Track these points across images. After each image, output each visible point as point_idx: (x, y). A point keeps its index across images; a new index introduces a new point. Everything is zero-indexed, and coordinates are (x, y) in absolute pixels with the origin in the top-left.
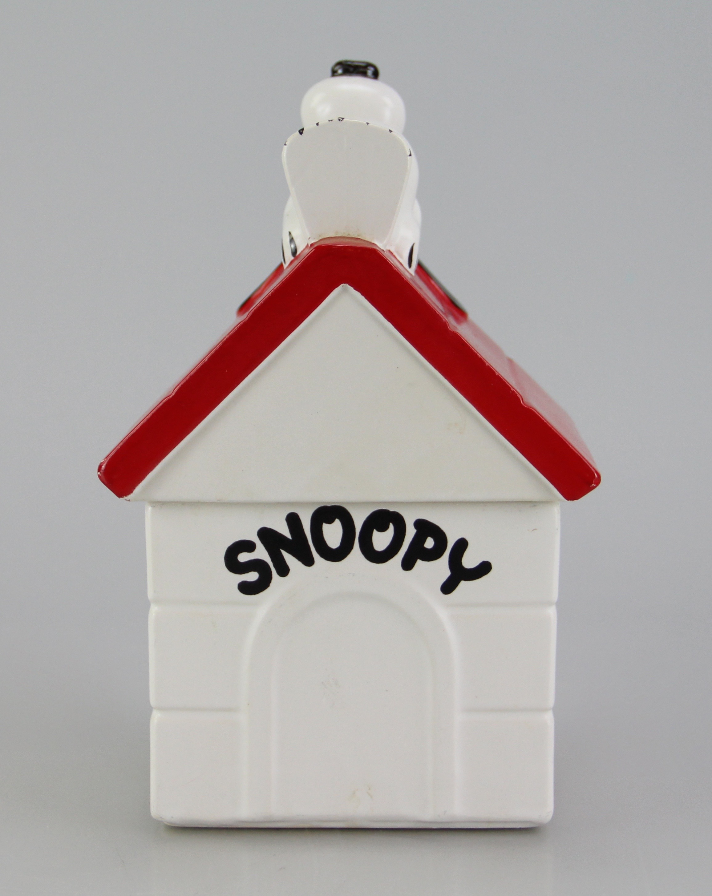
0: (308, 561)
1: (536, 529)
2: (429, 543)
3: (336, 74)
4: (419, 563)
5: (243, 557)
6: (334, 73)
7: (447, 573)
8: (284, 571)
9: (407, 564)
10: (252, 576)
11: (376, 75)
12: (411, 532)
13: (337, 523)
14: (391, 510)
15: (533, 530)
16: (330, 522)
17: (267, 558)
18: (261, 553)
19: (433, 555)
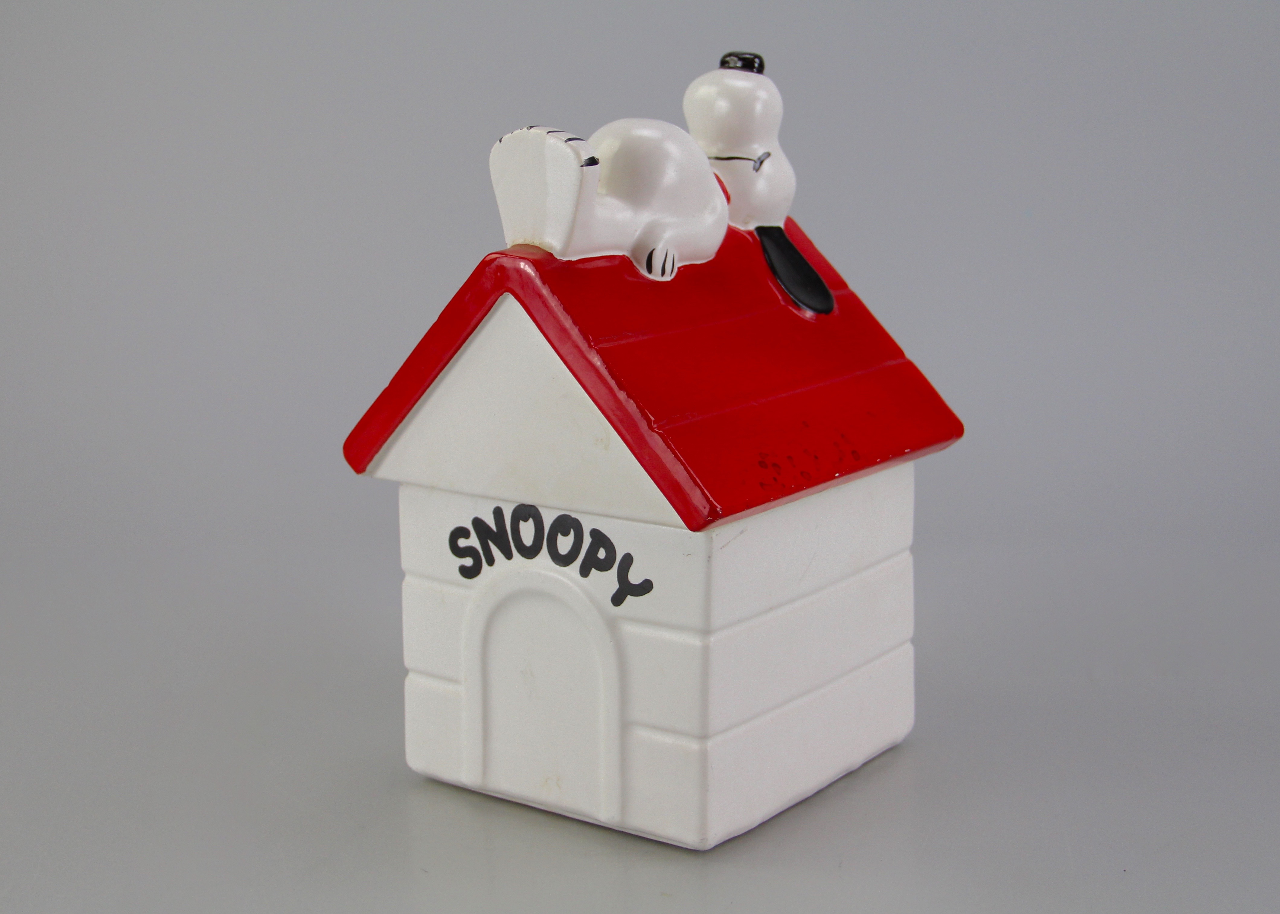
0: (509, 556)
1: (690, 554)
2: (602, 554)
3: (727, 65)
4: (594, 571)
5: (462, 543)
6: (724, 64)
7: (614, 586)
8: (491, 561)
9: (585, 572)
10: (468, 562)
11: (760, 70)
12: (587, 541)
13: (531, 521)
14: (573, 516)
15: (688, 555)
16: (526, 520)
17: (478, 547)
18: (473, 541)
19: (604, 566)
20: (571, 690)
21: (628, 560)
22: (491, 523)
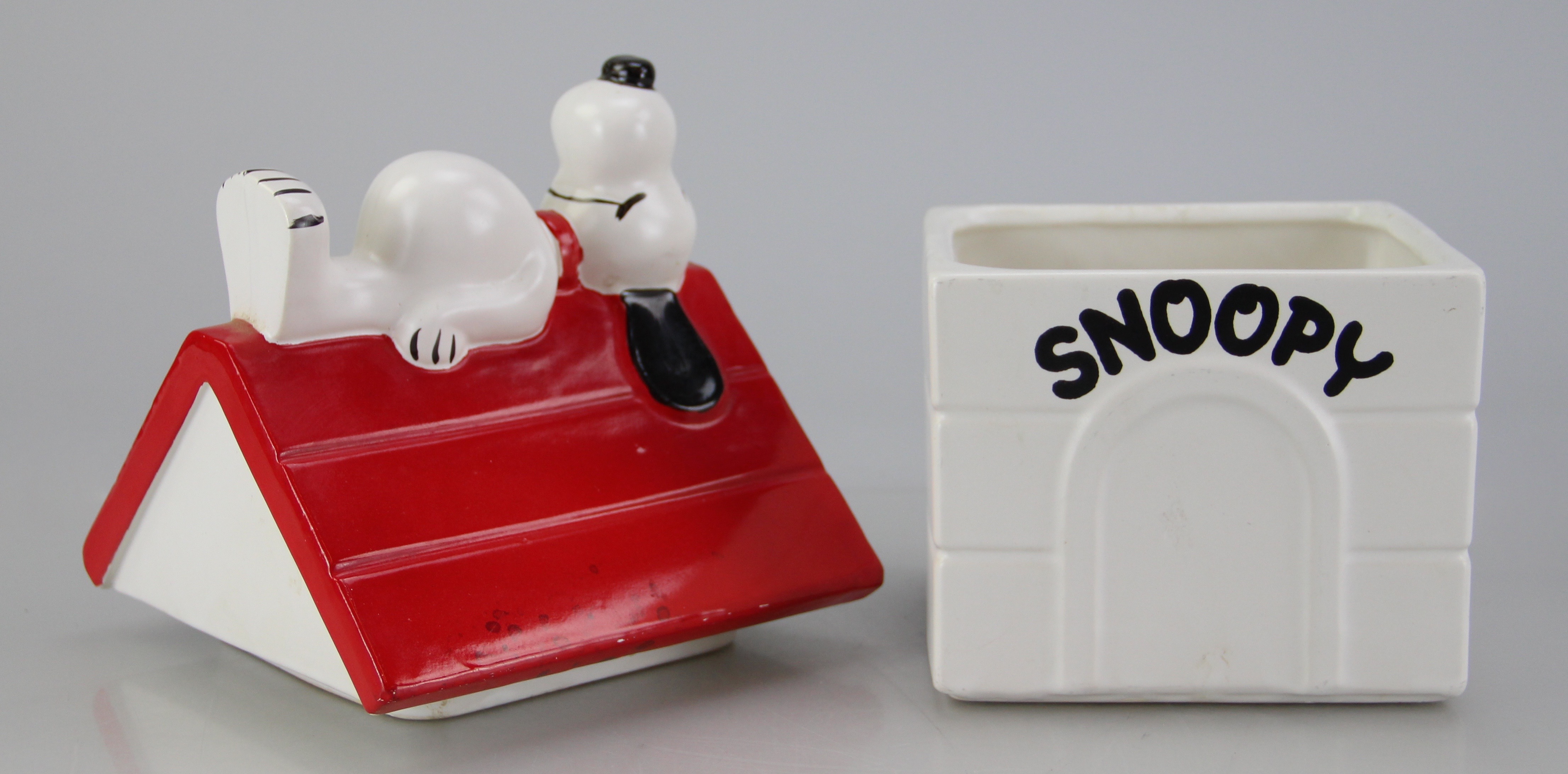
0: (1148, 354)
1: (1451, 308)
2: (1310, 328)
4: (1296, 354)
5: (1061, 349)
7: (1333, 368)
8: (1114, 366)
9: (1280, 357)
10: (1072, 374)
12: (1285, 314)
13: (1187, 303)
14: (1260, 285)
15: (1448, 310)
16: (1177, 301)
17: (1092, 350)
18: (1084, 343)
19: (1314, 345)
20: (1250, 524)
21: (1354, 331)
22: (1116, 313)
